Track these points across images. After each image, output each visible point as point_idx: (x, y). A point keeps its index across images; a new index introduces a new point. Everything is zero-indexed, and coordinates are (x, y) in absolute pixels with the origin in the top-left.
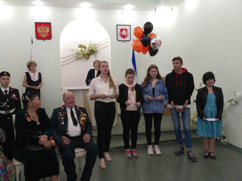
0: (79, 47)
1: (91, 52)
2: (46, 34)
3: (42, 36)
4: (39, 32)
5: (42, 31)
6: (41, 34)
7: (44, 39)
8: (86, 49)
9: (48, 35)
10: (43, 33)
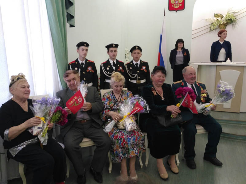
1: (228, 21)
2: (179, 4)
3: (175, 7)
4: (172, 3)
5: (176, 1)
6: (174, 5)
7: (176, 10)
9: (181, 5)
10: (176, 4)
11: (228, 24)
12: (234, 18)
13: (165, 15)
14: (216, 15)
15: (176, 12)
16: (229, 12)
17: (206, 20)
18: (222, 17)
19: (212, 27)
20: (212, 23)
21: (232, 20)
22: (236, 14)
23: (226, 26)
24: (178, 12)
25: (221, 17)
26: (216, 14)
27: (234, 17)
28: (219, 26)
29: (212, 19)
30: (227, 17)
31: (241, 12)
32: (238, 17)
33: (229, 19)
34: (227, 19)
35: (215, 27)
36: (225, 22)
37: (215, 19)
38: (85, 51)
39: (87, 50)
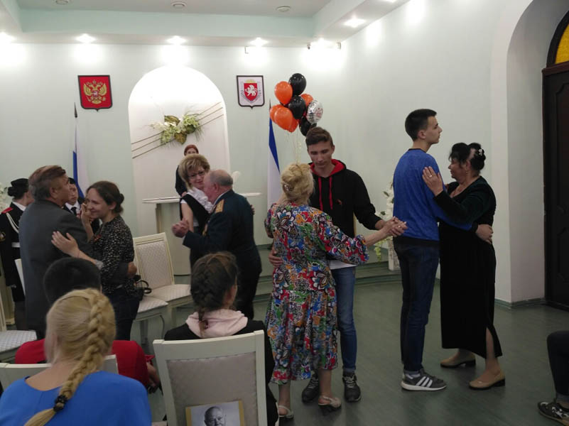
1: (188, 128)
2: (100, 98)
3: (93, 102)
4: (86, 94)
5: (93, 92)
6: (92, 98)
7: (97, 107)
8: (180, 124)
9: (104, 99)
10: (95, 96)
11: (188, 132)
12: (196, 123)
13: (76, 116)
14: (168, 119)
15: (97, 110)
16: (190, 113)
17: (152, 126)
18: (178, 122)
19: (164, 139)
20: (163, 132)
21: (195, 126)
22: (199, 117)
23: (186, 136)
24: (100, 110)
25: (176, 121)
26: (168, 117)
27: (196, 121)
28: (175, 136)
29: (161, 125)
30: (185, 122)
31: (205, 114)
32: (202, 122)
33: (190, 124)
34: (186, 125)
35: (168, 138)
36: (185, 130)
37: (166, 124)
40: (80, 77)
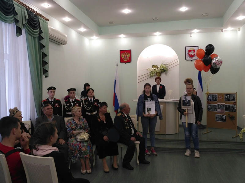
0: (153, 67)
2: (127, 59)
5: (125, 56)
6: (124, 59)
7: (126, 62)
8: (158, 68)
9: (128, 59)
10: (125, 58)
12: (166, 68)
13: (117, 66)
14: (154, 66)
15: (126, 63)
16: (163, 64)
17: (147, 69)
18: (158, 67)
19: (151, 75)
20: (151, 72)
22: (167, 66)
23: (161, 73)
24: (127, 63)
28: (156, 73)
29: (151, 69)
31: (171, 64)
32: (169, 68)
33: (163, 69)
34: (161, 69)
35: (153, 74)
36: (160, 71)
37: (153, 68)
38: (52, 93)
39: (54, 92)
40: (120, 51)
